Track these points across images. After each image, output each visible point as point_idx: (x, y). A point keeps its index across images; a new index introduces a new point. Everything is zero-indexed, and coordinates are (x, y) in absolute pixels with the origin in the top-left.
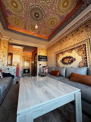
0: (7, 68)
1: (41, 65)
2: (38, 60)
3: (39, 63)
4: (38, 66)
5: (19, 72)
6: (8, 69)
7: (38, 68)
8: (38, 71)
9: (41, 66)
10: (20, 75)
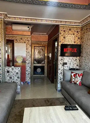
0: (6, 71)
1: (66, 64)
2: (59, 54)
3: (62, 60)
4: (60, 66)
5: (26, 75)
6: (8, 72)
7: (59, 71)
8: (60, 76)
9: (66, 67)
10: (28, 79)
